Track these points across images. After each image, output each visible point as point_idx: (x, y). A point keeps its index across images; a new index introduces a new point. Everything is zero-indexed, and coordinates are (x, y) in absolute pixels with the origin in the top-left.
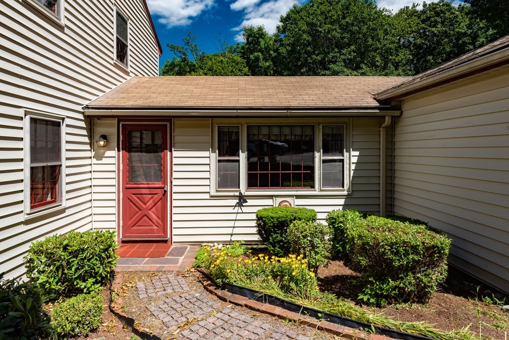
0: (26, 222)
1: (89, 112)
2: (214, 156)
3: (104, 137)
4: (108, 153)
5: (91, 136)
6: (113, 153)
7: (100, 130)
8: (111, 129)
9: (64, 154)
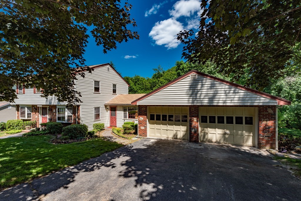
0: (94, 121)
1: (105, 105)
2: (123, 112)
3: (108, 109)
4: (108, 111)
5: (106, 108)
6: (109, 111)
7: (107, 107)
8: (109, 107)
9: (100, 112)
